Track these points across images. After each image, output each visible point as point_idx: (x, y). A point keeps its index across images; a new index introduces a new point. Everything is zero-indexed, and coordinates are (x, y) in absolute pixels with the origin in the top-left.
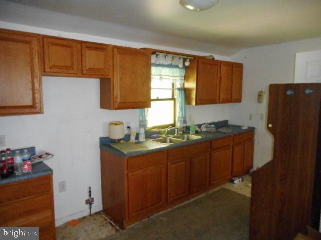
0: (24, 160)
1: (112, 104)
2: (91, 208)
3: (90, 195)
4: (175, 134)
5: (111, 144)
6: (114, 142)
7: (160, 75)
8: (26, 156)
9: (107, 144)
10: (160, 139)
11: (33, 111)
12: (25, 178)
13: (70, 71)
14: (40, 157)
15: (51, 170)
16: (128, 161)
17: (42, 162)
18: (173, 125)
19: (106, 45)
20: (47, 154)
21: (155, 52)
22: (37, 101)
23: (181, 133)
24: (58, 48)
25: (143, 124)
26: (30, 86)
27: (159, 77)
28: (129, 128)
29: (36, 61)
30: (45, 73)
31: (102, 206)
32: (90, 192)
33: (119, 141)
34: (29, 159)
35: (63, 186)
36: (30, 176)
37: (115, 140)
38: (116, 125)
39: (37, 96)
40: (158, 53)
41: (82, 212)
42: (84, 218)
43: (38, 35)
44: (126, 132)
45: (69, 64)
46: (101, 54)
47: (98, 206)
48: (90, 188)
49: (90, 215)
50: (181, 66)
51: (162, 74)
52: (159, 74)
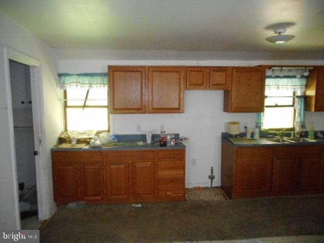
0: (171, 139)
1: (230, 108)
2: (212, 182)
3: (212, 173)
4: (291, 136)
5: (228, 138)
6: (231, 136)
7: (278, 85)
8: (173, 136)
9: (226, 138)
10: (275, 139)
11: (178, 111)
12: (171, 148)
13: (202, 87)
14: (181, 140)
15: (185, 146)
16: (237, 150)
17: (181, 143)
18: (293, 129)
19: (227, 67)
20: (185, 139)
21: (270, 67)
22: (181, 105)
23: (299, 136)
24: (195, 73)
25: (258, 125)
26: (178, 96)
27: (277, 86)
28: (246, 127)
29: (182, 82)
30: (186, 88)
31: (220, 183)
32: (212, 170)
33: (236, 136)
34: (174, 138)
35: (194, 163)
36: (174, 148)
37: (233, 135)
38: (234, 124)
39: (181, 102)
40: (273, 68)
41: (205, 183)
42: (207, 188)
43: (184, 66)
44: (243, 131)
45: (201, 82)
46: (223, 74)
47: (217, 182)
48: (212, 168)
49: (211, 187)
50: (298, 76)
51: (280, 84)
52: (276, 84)
